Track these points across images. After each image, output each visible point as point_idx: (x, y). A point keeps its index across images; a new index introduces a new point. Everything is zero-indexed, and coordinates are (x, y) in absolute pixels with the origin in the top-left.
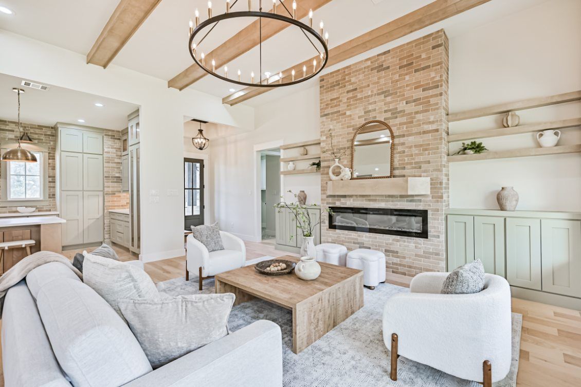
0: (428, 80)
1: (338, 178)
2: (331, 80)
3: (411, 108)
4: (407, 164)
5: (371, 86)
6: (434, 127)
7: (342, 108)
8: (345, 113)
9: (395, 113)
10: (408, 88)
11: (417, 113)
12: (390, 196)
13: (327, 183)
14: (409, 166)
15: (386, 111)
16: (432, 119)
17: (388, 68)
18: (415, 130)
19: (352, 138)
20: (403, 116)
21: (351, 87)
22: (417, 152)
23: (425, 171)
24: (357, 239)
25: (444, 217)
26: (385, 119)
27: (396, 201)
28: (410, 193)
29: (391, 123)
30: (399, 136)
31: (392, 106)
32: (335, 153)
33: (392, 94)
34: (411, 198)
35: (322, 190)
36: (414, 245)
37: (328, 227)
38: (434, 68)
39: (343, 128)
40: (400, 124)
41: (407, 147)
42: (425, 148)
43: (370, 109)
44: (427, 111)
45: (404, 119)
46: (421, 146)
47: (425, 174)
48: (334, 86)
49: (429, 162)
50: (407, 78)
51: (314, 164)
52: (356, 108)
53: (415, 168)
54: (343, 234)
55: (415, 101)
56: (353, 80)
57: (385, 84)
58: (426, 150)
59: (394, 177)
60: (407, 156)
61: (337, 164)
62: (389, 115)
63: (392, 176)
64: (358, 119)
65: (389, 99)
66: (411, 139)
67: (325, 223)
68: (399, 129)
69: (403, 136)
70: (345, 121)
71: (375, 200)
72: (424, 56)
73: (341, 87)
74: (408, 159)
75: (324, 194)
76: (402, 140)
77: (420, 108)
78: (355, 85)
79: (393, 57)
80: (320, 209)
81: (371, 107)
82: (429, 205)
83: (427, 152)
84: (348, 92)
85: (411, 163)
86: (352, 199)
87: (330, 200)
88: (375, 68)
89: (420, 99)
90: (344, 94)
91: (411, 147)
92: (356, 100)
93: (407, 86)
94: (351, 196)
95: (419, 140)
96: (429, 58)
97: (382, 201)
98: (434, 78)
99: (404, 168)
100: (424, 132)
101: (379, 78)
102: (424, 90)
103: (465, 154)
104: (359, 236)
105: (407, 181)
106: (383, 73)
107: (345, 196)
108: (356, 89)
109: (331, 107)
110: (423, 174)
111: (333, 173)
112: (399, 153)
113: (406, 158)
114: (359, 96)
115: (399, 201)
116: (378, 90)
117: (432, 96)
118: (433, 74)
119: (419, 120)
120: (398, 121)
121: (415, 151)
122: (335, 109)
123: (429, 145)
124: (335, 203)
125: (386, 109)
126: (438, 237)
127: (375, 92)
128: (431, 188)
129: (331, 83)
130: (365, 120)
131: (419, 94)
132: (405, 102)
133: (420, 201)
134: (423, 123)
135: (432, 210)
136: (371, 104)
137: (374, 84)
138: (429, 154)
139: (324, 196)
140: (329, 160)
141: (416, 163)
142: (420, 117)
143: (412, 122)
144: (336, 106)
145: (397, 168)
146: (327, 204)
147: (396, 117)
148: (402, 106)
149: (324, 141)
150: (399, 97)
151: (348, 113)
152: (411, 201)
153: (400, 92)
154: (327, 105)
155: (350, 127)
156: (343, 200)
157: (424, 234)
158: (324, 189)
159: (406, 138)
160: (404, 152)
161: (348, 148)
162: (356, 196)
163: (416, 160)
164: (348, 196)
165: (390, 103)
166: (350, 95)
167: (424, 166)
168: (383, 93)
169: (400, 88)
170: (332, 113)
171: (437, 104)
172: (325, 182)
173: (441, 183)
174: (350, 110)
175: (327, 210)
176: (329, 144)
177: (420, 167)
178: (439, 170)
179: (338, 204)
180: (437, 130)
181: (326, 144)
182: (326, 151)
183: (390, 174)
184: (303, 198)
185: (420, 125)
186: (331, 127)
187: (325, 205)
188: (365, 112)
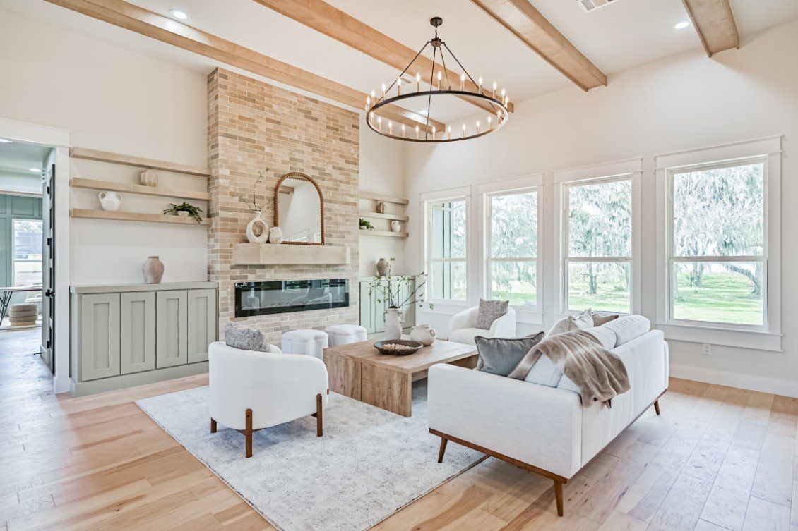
0: (349, 153)
2: (241, 87)
3: (336, 174)
4: (333, 231)
5: (298, 130)
6: (353, 200)
7: (259, 138)
9: (324, 175)
11: (341, 182)
15: (314, 168)
16: (352, 192)
17: (316, 120)
18: (340, 198)
19: (274, 186)
20: (330, 180)
21: (272, 116)
22: (341, 221)
23: (347, 242)
24: (280, 324)
25: (358, 285)
26: (312, 176)
28: (347, 262)
29: (319, 183)
30: (327, 201)
31: (320, 165)
32: (249, 202)
34: (336, 268)
35: (221, 257)
36: (338, 315)
37: (234, 316)
38: (353, 145)
40: (328, 188)
41: (334, 214)
42: (347, 218)
43: (296, 157)
44: (348, 183)
45: (330, 184)
46: (344, 215)
48: (245, 98)
49: (349, 233)
50: (334, 141)
52: (278, 147)
53: (340, 237)
54: (260, 321)
55: (340, 169)
56: (275, 107)
57: (313, 136)
58: (347, 220)
59: (325, 244)
60: (333, 223)
61: (260, 219)
62: (316, 173)
63: (323, 243)
64: (281, 164)
65: (317, 155)
66: (336, 206)
67: (226, 310)
68: (326, 192)
69: (330, 201)
70: (263, 159)
71: (302, 271)
72: (346, 129)
73: (257, 108)
75: (226, 262)
76: (329, 205)
77: (344, 178)
78: (279, 117)
79: (322, 112)
80: (217, 289)
81: (297, 156)
82: (350, 274)
84: (267, 120)
85: (336, 232)
86: (273, 270)
87: (238, 272)
88: (303, 111)
89: (343, 169)
90: (262, 121)
91: (336, 215)
92: (280, 137)
94: (271, 266)
95: (343, 209)
96: (350, 133)
97: (310, 271)
98: (353, 154)
99: (331, 236)
100: (347, 203)
101: (307, 126)
102: (346, 162)
104: (283, 319)
105: (345, 251)
106: (311, 122)
107: (263, 267)
108: (279, 123)
109: (240, 128)
111: (253, 232)
112: (328, 218)
113: (333, 226)
114: (284, 134)
115: (326, 271)
116: (306, 139)
117: (352, 171)
118: (352, 151)
119: (342, 190)
120: (326, 183)
121: (340, 219)
122: (247, 135)
123: (350, 216)
124: (246, 277)
125: (314, 165)
126: (355, 303)
127: (303, 140)
128: (351, 258)
129: (239, 91)
130: (291, 168)
131: (342, 163)
132: (331, 166)
133: (343, 270)
134: (346, 194)
135: (352, 279)
136: (298, 151)
137: (301, 128)
138: (350, 225)
139: (228, 267)
140: (235, 210)
141: (341, 232)
142: (343, 186)
143: (337, 189)
144: (248, 130)
145: (326, 236)
146: (232, 278)
147: (324, 179)
148: (329, 169)
149: (225, 177)
150: (326, 157)
154: (232, 121)
155: (272, 170)
156: (259, 272)
157: (346, 304)
158: (227, 255)
159: (332, 204)
160: (331, 219)
161: (269, 199)
162: (279, 265)
163: (341, 229)
164: (267, 265)
165: (317, 160)
166: (271, 126)
167: (346, 235)
168: (311, 145)
169: (327, 149)
170: (241, 139)
171: (356, 180)
172: (228, 244)
173: (358, 254)
174: (271, 146)
175: (231, 290)
176: (236, 184)
177: (343, 238)
178: (357, 241)
179: (252, 278)
180: (355, 204)
181: (231, 183)
182: (232, 195)
183: (320, 241)
184: (156, 271)
185: (343, 195)
186: (240, 159)
187: (228, 280)
188: (291, 159)
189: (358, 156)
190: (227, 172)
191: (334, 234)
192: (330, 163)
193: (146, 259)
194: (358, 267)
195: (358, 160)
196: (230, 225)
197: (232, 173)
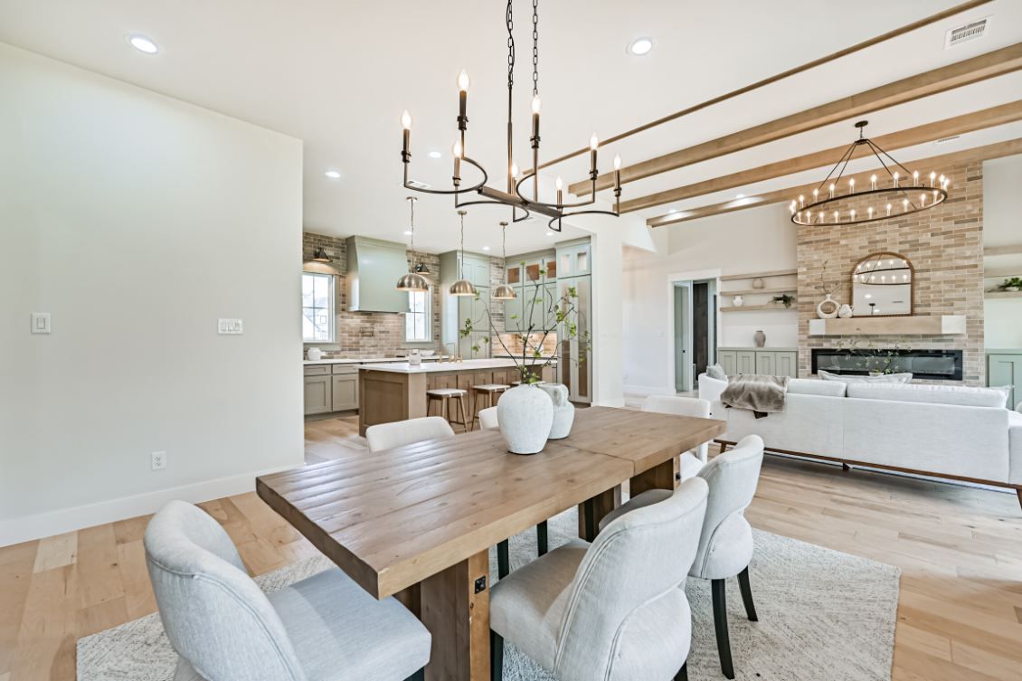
0: (962, 212)
1: (829, 316)
3: (939, 241)
4: (933, 300)
6: (972, 262)
7: (834, 235)
8: (839, 242)
9: (915, 246)
10: (935, 219)
11: (947, 246)
12: (908, 336)
13: (808, 322)
14: (936, 304)
15: (901, 243)
16: (968, 253)
18: (944, 264)
19: (849, 271)
20: (928, 249)
22: (947, 288)
23: (958, 309)
25: (984, 357)
26: (900, 251)
27: (919, 341)
28: (944, 332)
29: (909, 255)
30: (922, 271)
31: (910, 238)
32: (824, 288)
33: (911, 224)
34: (939, 337)
35: (800, 330)
37: (810, 372)
38: (971, 201)
39: (835, 259)
40: (923, 257)
41: (934, 283)
42: (959, 284)
43: (877, 239)
44: (961, 245)
45: (929, 253)
46: (952, 282)
47: (959, 312)
49: (964, 299)
51: (778, 299)
52: (855, 237)
53: (945, 305)
55: (944, 233)
56: (851, 205)
58: (960, 286)
59: (916, 315)
60: (932, 292)
61: (829, 299)
62: (907, 246)
63: (912, 314)
64: (858, 250)
65: (906, 229)
66: (939, 274)
67: (804, 368)
68: (920, 263)
69: (928, 270)
70: (838, 251)
72: (957, 187)
74: (935, 296)
75: (803, 334)
76: (925, 275)
77: (952, 241)
80: (797, 352)
81: (878, 237)
82: (965, 345)
83: (961, 289)
85: (939, 300)
86: (849, 340)
87: (814, 341)
89: (951, 232)
91: (939, 283)
92: (856, 228)
93: (932, 217)
94: (848, 336)
95: (951, 275)
96: (965, 189)
97: (897, 341)
98: (970, 210)
99: (929, 305)
100: (958, 268)
102: (956, 223)
103: (1005, 291)
105: (940, 320)
107: (839, 337)
109: (816, 234)
110: (955, 312)
111: (823, 310)
112: (922, 288)
113: (932, 295)
115: (922, 341)
117: (968, 230)
118: (969, 207)
119: (949, 255)
120: (920, 253)
121: (944, 287)
122: (822, 237)
123: (964, 281)
124: (822, 345)
125: (902, 240)
126: (977, 378)
127: (885, 221)
128: (967, 327)
130: (870, 251)
131: (951, 226)
132: (930, 234)
133: (952, 340)
134: (956, 258)
135: (969, 350)
136: (879, 233)
138: (964, 291)
139: (805, 337)
140: (812, 295)
141: (945, 300)
142: (951, 251)
143: (940, 256)
144: (823, 233)
145: (919, 306)
146: (809, 345)
147: (917, 250)
148: (926, 238)
149: (803, 273)
150: (921, 227)
151: (843, 242)
152: (939, 341)
153: (922, 223)
154: (809, 231)
155: (847, 258)
156: (834, 341)
157: (957, 376)
158: (803, 328)
159: (931, 273)
160: (929, 288)
161: (844, 282)
162: (857, 336)
163: (946, 297)
164: (843, 336)
165: (907, 234)
167: (957, 304)
168: (896, 222)
169: (923, 218)
170: (817, 242)
171: (976, 238)
172: (805, 320)
173: (981, 322)
174: (847, 238)
175: (809, 353)
176: (812, 276)
177: (952, 305)
178: (979, 307)
179: (826, 346)
180: (976, 266)
181: (808, 277)
182: (808, 285)
183: (909, 312)
184: (760, 340)
185: (951, 260)
186: (816, 257)
187: (806, 347)
188: (870, 243)
189: (981, 210)
190: (805, 270)
191: (932, 303)
192: (928, 231)
193: (755, 333)
194: (982, 336)
195: (982, 214)
196: (807, 307)
197: (808, 269)
